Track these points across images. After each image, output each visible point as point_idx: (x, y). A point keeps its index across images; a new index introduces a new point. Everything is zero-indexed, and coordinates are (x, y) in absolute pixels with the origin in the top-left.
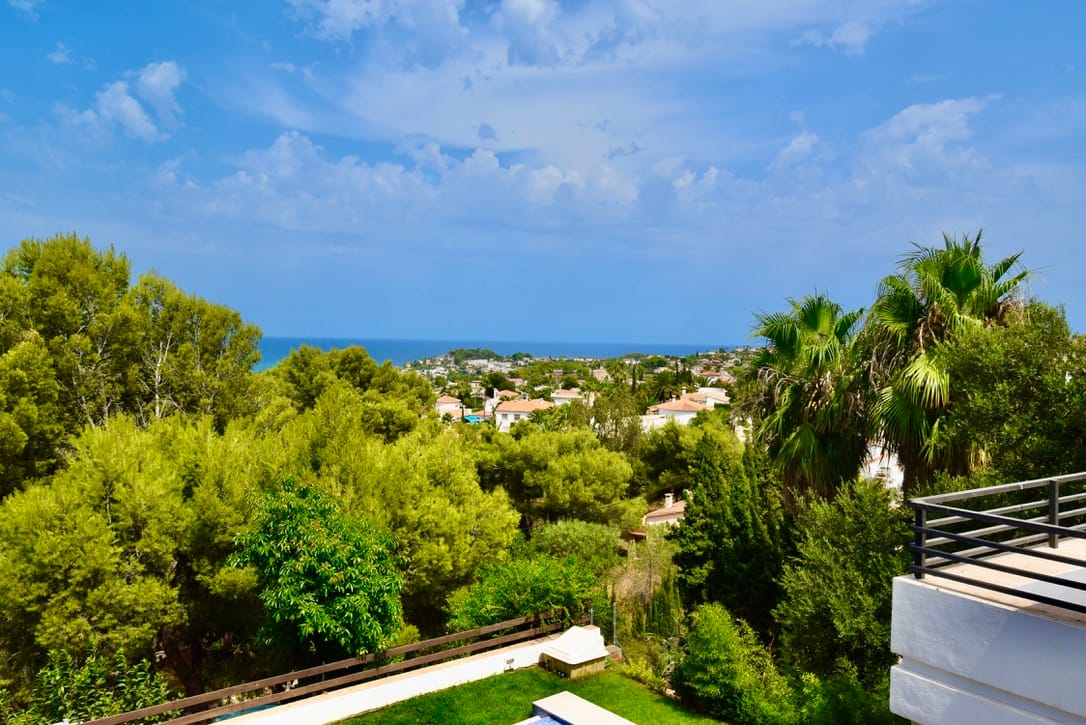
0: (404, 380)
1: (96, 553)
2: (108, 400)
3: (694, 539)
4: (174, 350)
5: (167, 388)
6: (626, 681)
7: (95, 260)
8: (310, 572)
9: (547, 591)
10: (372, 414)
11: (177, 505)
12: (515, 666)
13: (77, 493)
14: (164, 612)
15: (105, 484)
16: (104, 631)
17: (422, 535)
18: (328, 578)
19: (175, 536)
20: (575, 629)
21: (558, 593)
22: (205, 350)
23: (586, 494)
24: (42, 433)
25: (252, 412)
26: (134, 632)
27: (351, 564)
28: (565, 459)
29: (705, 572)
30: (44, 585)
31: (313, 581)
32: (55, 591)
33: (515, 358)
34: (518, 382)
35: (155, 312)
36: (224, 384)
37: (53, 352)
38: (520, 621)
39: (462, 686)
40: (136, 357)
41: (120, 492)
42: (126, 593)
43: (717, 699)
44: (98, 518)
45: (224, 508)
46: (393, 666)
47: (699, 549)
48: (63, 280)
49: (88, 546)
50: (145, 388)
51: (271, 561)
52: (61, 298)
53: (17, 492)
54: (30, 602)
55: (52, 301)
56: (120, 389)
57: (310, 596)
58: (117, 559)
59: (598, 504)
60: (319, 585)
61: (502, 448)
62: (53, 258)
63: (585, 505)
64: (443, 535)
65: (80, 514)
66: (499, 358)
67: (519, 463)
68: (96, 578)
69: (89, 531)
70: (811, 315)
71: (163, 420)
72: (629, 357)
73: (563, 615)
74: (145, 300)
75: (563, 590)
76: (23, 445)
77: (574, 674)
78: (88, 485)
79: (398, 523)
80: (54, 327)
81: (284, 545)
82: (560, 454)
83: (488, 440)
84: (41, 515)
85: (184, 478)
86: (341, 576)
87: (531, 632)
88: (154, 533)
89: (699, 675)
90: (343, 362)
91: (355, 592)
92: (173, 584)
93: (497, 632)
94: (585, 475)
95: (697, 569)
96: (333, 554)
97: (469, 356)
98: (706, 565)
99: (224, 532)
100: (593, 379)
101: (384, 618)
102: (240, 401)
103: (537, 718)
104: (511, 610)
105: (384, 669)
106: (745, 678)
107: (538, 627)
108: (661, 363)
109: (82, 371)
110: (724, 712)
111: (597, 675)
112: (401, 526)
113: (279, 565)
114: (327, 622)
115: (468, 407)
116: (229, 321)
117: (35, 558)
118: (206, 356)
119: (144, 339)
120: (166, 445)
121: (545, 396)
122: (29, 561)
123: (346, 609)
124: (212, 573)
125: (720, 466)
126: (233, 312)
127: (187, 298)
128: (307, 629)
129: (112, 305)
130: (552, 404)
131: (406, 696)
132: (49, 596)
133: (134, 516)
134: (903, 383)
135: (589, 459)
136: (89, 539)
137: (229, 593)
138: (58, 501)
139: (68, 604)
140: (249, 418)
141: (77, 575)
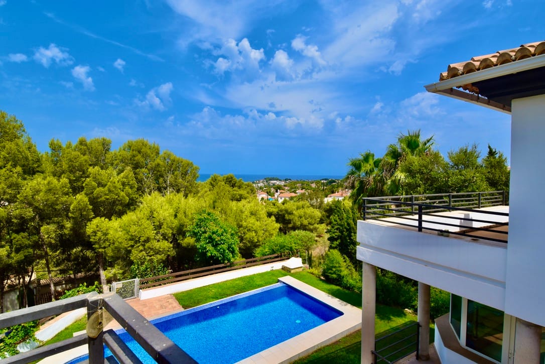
0: (246, 185)
1: (148, 232)
2: (153, 189)
3: (334, 233)
4: (173, 174)
5: (171, 185)
6: (309, 274)
7: (149, 146)
8: (210, 237)
9: (284, 246)
10: (235, 195)
11: (173, 219)
12: (274, 269)
13: (142, 215)
14: (168, 251)
15: (151, 212)
16: (150, 256)
17: (248, 230)
18: (215, 239)
19: (172, 229)
20: (293, 258)
21: (288, 247)
22: (182, 174)
23: (306, 222)
24: (133, 198)
25: (197, 192)
26: (159, 257)
27: (223, 235)
28: (299, 211)
29: (338, 243)
30: (133, 242)
31: (211, 240)
32: (136, 244)
33: (286, 180)
34: (286, 188)
35: (168, 162)
36: (188, 184)
37: (135, 174)
38: (276, 255)
39: (257, 274)
40: (162, 176)
41: (155, 215)
42: (157, 245)
43: (336, 279)
44: (148, 222)
45: (186, 220)
46: (235, 267)
47: (336, 236)
48: (139, 152)
49: (145, 230)
50: (165, 185)
51: (199, 234)
52: (139, 158)
53: (125, 215)
54: (129, 247)
55: (136, 158)
56: (157, 185)
57: (210, 245)
58: (154, 235)
59: (310, 226)
60: (213, 241)
61: (278, 207)
62: (137, 145)
63: (305, 226)
64: (254, 230)
65: (143, 221)
66: (280, 180)
67: (284, 212)
68: (148, 240)
69: (146, 226)
70: (366, 159)
71: (170, 194)
72: (323, 180)
73: (290, 254)
74: (165, 158)
75: (290, 246)
76: (128, 201)
77: (292, 271)
78: (146, 213)
79: (240, 226)
80: (136, 166)
81: (203, 229)
82: (297, 209)
83: (274, 205)
84: (132, 221)
85: (175, 211)
86: (219, 238)
87: (279, 259)
88: (165, 227)
89: (330, 271)
90: (227, 179)
91: (224, 244)
92: (171, 243)
93: (268, 258)
94: (305, 216)
95: (335, 242)
96: (217, 232)
97: (271, 180)
98: (338, 241)
99: (186, 227)
100: (311, 187)
101: (233, 252)
102: (194, 190)
103: (279, 283)
104: (273, 252)
105: (233, 268)
106: (345, 272)
107: (281, 257)
108: (334, 182)
109: (146, 180)
110: (338, 283)
111: (299, 272)
112: (241, 227)
113: (201, 235)
114: (215, 253)
115: (269, 195)
116: (189, 165)
117: (130, 234)
118: (183, 175)
119: (164, 170)
120: (170, 202)
121: (295, 192)
122: (129, 235)
123: (221, 249)
124: (183, 240)
125: (343, 209)
126: (191, 162)
127: (178, 157)
128: (209, 254)
129: (154, 160)
130: (296, 195)
131: (240, 276)
132: (134, 245)
133: (159, 222)
134: (393, 178)
135: (306, 211)
136: (146, 228)
137: (188, 246)
138: (137, 217)
139: (140, 247)
140: (196, 195)
141: (142, 239)
